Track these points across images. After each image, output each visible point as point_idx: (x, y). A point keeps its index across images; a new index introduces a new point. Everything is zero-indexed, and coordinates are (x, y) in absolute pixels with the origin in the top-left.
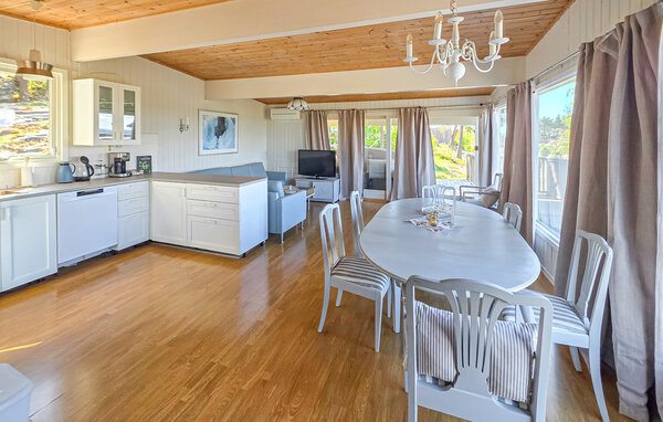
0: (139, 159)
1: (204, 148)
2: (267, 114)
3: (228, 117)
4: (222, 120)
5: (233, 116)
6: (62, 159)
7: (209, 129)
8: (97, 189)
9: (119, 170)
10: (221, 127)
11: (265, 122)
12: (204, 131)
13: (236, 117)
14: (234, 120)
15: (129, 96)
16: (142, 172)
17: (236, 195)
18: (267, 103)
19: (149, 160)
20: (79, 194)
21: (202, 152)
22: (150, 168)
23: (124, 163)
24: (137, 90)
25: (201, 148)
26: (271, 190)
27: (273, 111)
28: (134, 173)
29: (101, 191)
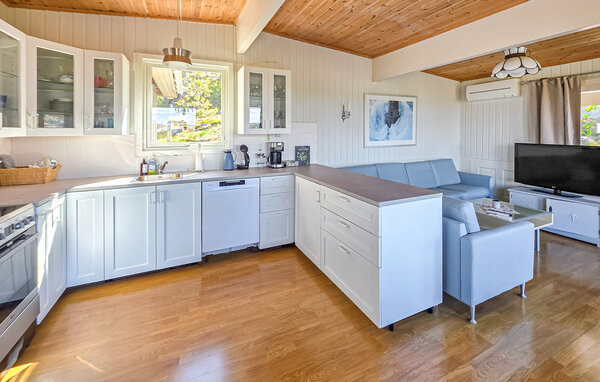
0: (297, 149)
1: (371, 139)
2: (461, 94)
3: (403, 101)
4: (395, 105)
5: (410, 100)
6: (227, 147)
7: (378, 117)
8: (238, 180)
9: (275, 160)
10: (394, 113)
11: (458, 105)
12: (371, 118)
13: (413, 100)
14: (411, 104)
15: (280, 81)
16: (297, 163)
17: (375, 219)
18: (461, 80)
19: (306, 150)
20: (222, 184)
21: (369, 143)
22: (308, 159)
23: (279, 153)
24: (287, 74)
25: (367, 138)
26: (449, 215)
27: (469, 89)
28: (289, 164)
29: (243, 182)
